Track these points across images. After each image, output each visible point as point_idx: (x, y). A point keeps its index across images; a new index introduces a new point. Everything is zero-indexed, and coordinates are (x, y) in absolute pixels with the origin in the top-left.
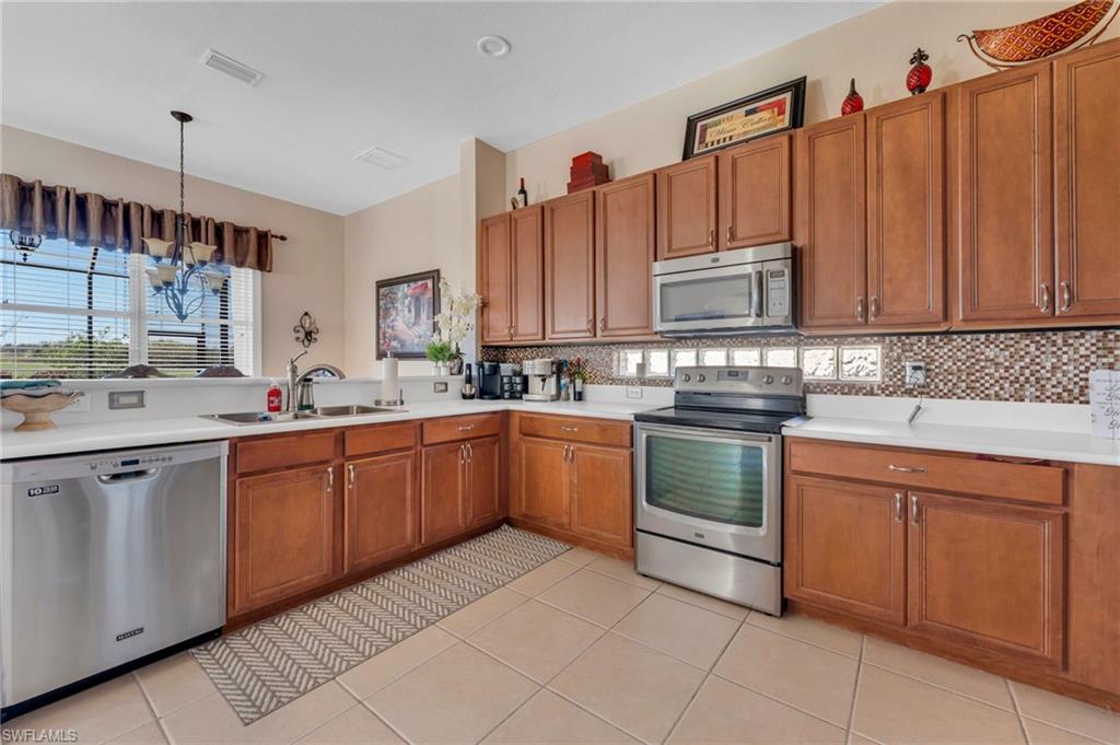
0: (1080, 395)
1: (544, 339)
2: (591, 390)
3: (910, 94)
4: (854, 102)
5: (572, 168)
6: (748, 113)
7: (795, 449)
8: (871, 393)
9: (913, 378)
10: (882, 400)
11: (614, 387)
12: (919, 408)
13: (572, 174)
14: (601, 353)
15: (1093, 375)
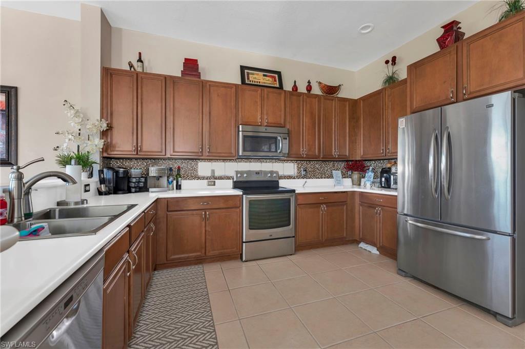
0: (331, 176)
1: (165, 155)
2: (185, 183)
3: (306, 92)
4: (295, 88)
5: (184, 63)
6: (264, 75)
7: (299, 197)
8: (294, 178)
9: (303, 173)
10: (297, 180)
11: (199, 180)
12: (306, 182)
13: (184, 66)
14: (191, 164)
15: (333, 172)
